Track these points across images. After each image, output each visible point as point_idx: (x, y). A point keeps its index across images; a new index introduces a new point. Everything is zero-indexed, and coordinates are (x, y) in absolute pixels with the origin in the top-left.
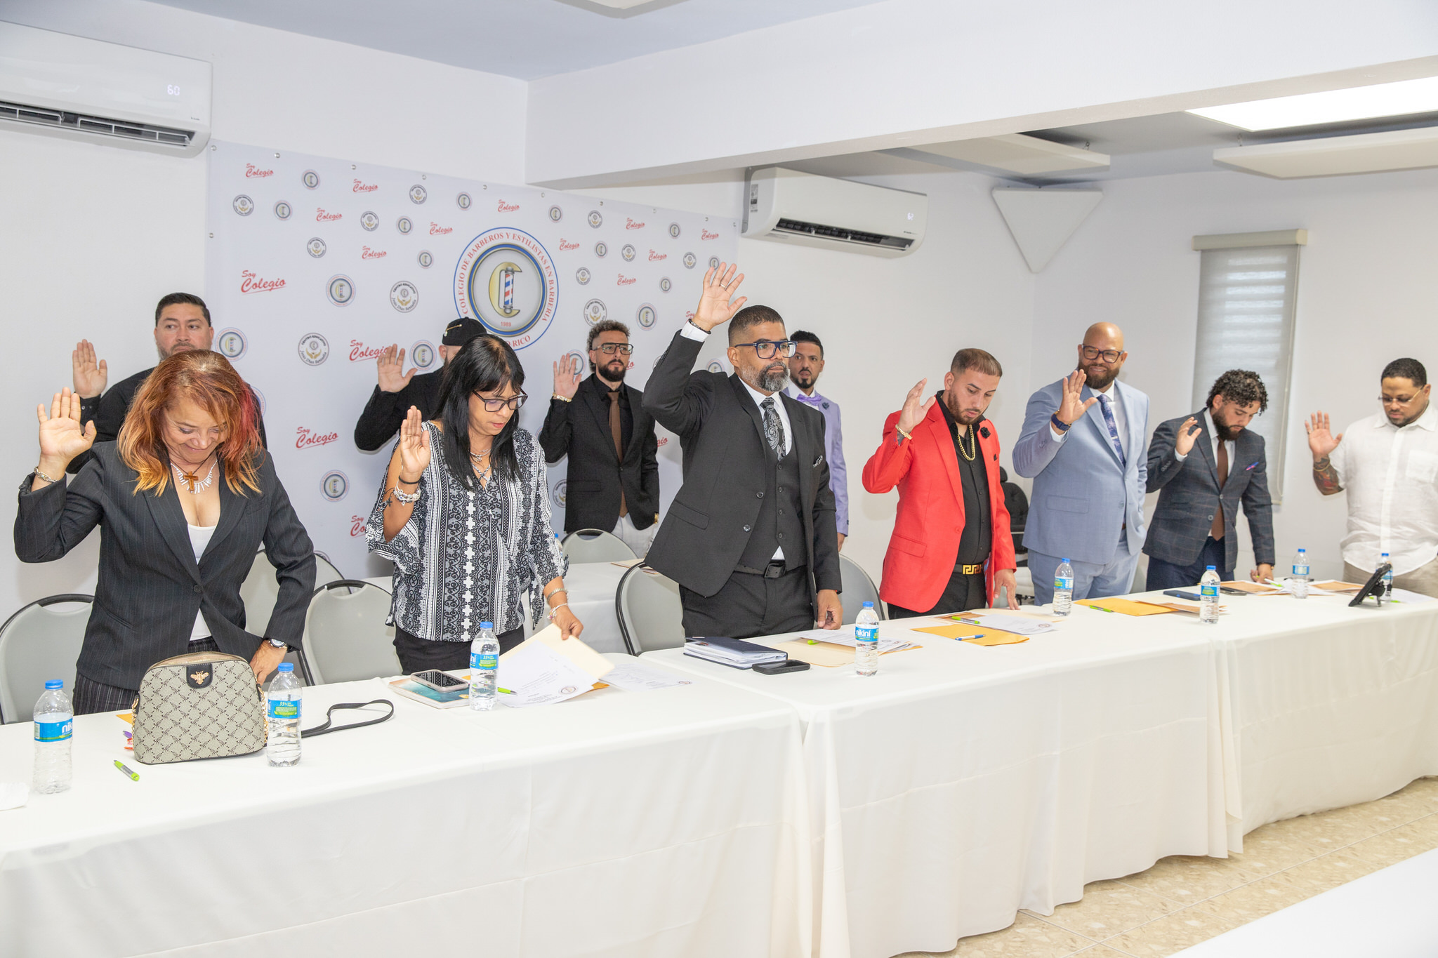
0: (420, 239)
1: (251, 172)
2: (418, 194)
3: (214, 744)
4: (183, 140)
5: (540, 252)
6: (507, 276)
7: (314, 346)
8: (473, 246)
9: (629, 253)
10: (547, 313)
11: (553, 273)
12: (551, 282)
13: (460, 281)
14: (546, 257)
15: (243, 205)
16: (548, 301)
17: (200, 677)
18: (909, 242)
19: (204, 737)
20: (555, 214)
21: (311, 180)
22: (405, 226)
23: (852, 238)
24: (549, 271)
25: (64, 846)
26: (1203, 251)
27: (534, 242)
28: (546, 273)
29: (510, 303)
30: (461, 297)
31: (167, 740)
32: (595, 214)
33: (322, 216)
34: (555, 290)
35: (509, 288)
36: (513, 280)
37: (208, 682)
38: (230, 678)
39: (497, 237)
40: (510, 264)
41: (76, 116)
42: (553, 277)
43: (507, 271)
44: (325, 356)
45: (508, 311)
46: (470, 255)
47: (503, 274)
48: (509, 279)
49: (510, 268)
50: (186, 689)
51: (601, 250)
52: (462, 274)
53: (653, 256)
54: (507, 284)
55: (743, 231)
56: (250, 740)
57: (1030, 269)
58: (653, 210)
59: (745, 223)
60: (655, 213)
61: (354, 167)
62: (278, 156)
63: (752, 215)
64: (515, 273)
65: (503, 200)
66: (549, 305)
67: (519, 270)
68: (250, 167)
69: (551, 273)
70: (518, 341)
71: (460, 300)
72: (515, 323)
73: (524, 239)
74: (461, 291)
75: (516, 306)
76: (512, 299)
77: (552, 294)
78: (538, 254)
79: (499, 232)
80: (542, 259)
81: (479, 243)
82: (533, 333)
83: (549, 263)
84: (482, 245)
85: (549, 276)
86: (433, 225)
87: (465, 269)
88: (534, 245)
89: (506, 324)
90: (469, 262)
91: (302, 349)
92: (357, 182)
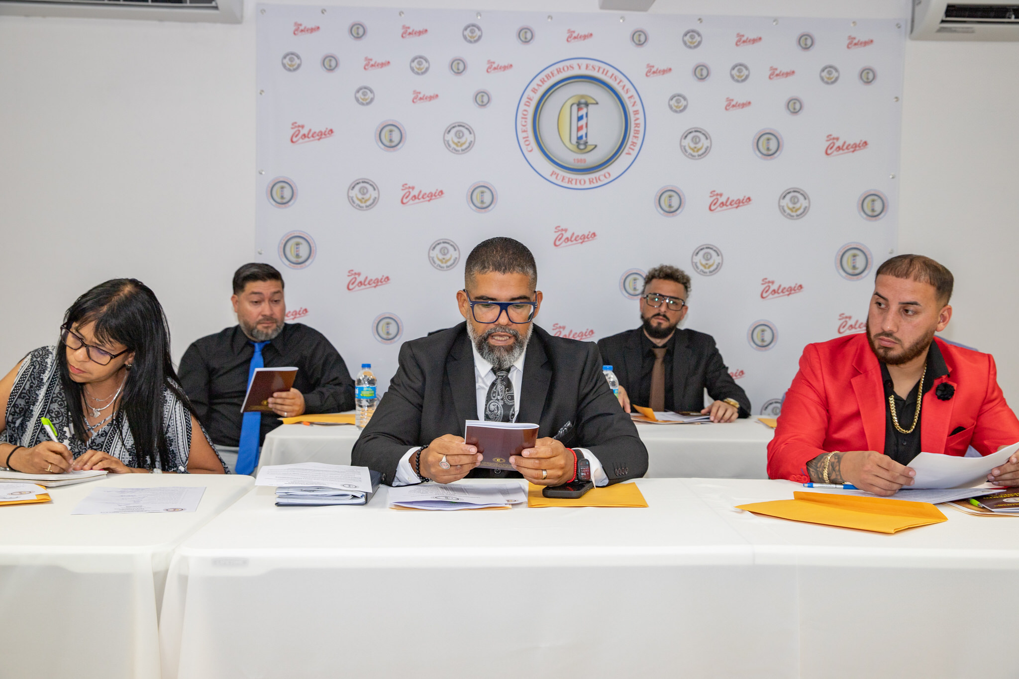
0: (476, 79)
1: (299, 30)
2: (472, 34)
5: (621, 81)
6: (579, 109)
7: (363, 191)
8: (537, 81)
9: (740, 73)
10: (632, 147)
11: (638, 102)
12: (636, 112)
14: (629, 86)
15: (292, 62)
16: (632, 134)
20: (639, 38)
21: (357, 31)
22: (458, 67)
24: (632, 100)
27: (612, 71)
28: (629, 103)
29: (584, 138)
30: (525, 135)
32: (691, 33)
33: (369, 64)
34: (641, 121)
35: (583, 122)
36: (587, 114)
39: (566, 69)
40: (583, 96)
42: (639, 107)
43: (579, 104)
44: (375, 200)
45: (582, 147)
46: (534, 91)
47: (575, 108)
48: (583, 112)
49: (583, 101)
51: (701, 73)
52: (525, 110)
53: (774, 74)
54: (580, 118)
55: (911, 31)
58: (774, 21)
59: (913, 21)
60: (777, 24)
61: (401, 13)
62: (324, 11)
63: (917, 9)
64: (590, 107)
65: (572, 30)
66: (634, 138)
67: (595, 102)
68: (298, 25)
69: (635, 102)
70: (596, 178)
71: (524, 138)
72: (591, 159)
73: (599, 68)
74: (524, 128)
75: (591, 141)
76: (586, 134)
77: (637, 125)
78: (619, 83)
79: (568, 63)
80: (623, 88)
81: (546, 76)
82: (614, 169)
83: (632, 92)
84: (548, 79)
85: (633, 105)
86: (491, 63)
87: (528, 106)
88: (613, 75)
89: (579, 161)
90: (533, 97)
91: (351, 195)
92: (406, 28)
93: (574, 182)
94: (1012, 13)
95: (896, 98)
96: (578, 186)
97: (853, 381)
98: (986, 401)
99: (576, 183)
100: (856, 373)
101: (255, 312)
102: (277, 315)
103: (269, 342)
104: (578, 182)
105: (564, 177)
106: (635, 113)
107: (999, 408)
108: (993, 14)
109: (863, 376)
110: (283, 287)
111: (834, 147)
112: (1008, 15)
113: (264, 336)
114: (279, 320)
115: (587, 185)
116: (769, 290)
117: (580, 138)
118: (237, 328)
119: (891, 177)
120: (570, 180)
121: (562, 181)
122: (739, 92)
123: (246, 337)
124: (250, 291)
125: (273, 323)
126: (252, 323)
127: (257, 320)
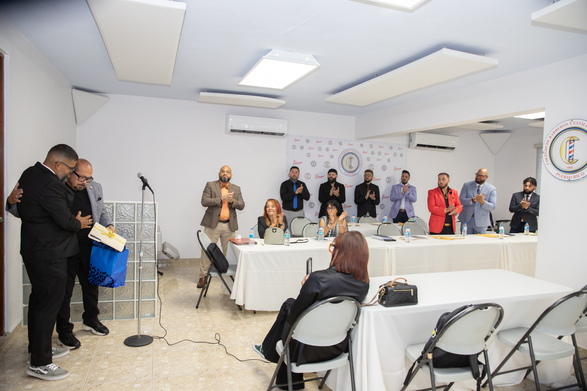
0: (331, 152)
1: (296, 140)
2: (330, 143)
3: (276, 242)
4: (282, 135)
5: (358, 154)
7: (308, 176)
8: (342, 153)
9: (380, 153)
12: (361, 161)
13: (339, 161)
15: (294, 147)
16: (360, 165)
17: (274, 231)
18: (454, 148)
19: (275, 241)
20: (362, 145)
21: (308, 141)
22: (327, 150)
23: (438, 148)
25: (252, 252)
26: (537, 148)
27: (356, 152)
28: (359, 159)
29: (351, 165)
31: (269, 241)
32: (371, 145)
33: (310, 148)
34: (362, 162)
35: (351, 162)
37: (276, 232)
38: (279, 231)
39: (348, 151)
41: (263, 132)
42: (361, 159)
43: (350, 158)
44: (310, 178)
45: (351, 167)
46: (342, 155)
48: (351, 160)
50: (272, 232)
51: (373, 153)
52: (340, 159)
53: (386, 154)
54: (350, 161)
55: (409, 147)
56: (282, 242)
57: (493, 154)
58: (386, 143)
61: (317, 138)
62: (301, 136)
63: (410, 144)
65: (349, 143)
67: (353, 158)
68: (296, 139)
70: (353, 174)
72: (352, 170)
73: (354, 151)
74: (340, 163)
82: (356, 172)
83: (360, 156)
84: (344, 153)
86: (334, 149)
89: (350, 170)
90: (342, 157)
91: (305, 176)
92: (317, 141)
94: (427, 146)
95: (406, 160)
111: (396, 169)
115: (351, 175)
116: (384, 197)
121: (348, 174)
122: (379, 157)
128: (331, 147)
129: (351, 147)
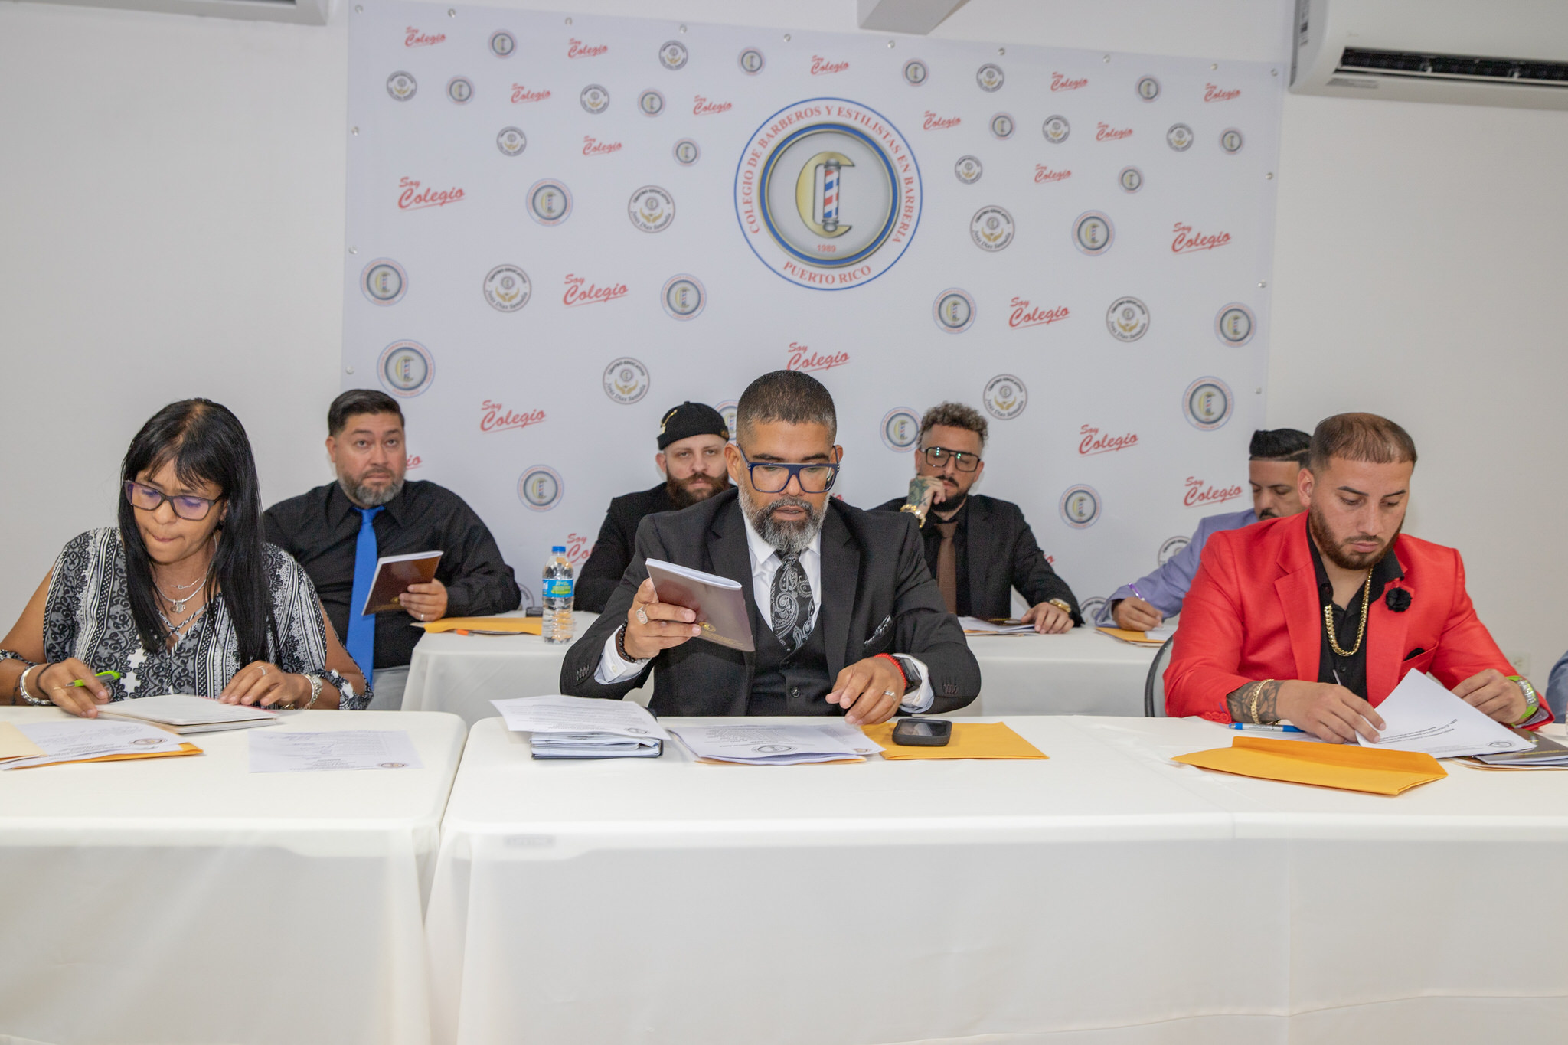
0: (678, 123)
1: (414, 38)
2: (674, 55)
5: (888, 134)
6: (827, 173)
7: (507, 283)
8: (767, 129)
9: (1056, 129)
10: (902, 230)
11: (912, 166)
12: (909, 180)
13: (745, 183)
14: (899, 141)
15: (402, 87)
16: (903, 211)
20: (915, 73)
21: (503, 45)
22: (652, 104)
24: (904, 163)
27: (875, 119)
28: (898, 168)
29: (834, 216)
30: (747, 207)
32: (989, 69)
33: (519, 94)
34: (916, 193)
35: (832, 192)
36: (838, 180)
39: (809, 113)
40: (832, 155)
42: (912, 173)
43: (827, 165)
44: (525, 298)
45: (830, 228)
46: (763, 143)
47: (821, 170)
48: (833, 177)
49: (833, 161)
52: (749, 172)
53: (1104, 133)
54: (828, 186)
55: (1292, 82)
58: (1105, 57)
59: (1294, 67)
60: (1108, 61)
61: (569, 21)
62: (452, 13)
63: (1301, 51)
64: (843, 169)
65: (820, 56)
66: (905, 218)
67: (850, 163)
68: (412, 31)
69: (907, 166)
70: (849, 274)
71: (747, 212)
72: (844, 246)
73: (858, 114)
74: (747, 197)
75: (844, 220)
76: (837, 209)
77: (910, 199)
78: (885, 137)
79: (812, 105)
80: (891, 145)
81: (780, 122)
82: (876, 262)
83: (905, 151)
84: (783, 128)
85: (905, 170)
86: (700, 100)
87: (754, 165)
88: (877, 124)
89: (826, 248)
90: (761, 153)
91: (488, 288)
92: (575, 43)
93: (818, 279)
94: (1428, 64)
95: (1270, 174)
96: (824, 285)
97: (1278, 584)
98: (1454, 614)
99: (821, 281)
100: (1282, 572)
101: (360, 459)
102: (394, 466)
103: (383, 508)
104: (824, 279)
105: (803, 271)
106: (907, 181)
107: (1469, 624)
108: (1402, 64)
109: (1290, 576)
110: (403, 423)
111: (1184, 240)
112: (1422, 66)
113: (373, 495)
114: (396, 472)
115: (837, 284)
116: (1091, 442)
117: (828, 215)
118: (333, 487)
119: (1260, 285)
120: (813, 275)
121: (801, 277)
122: (1055, 158)
123: (349, 501)
124: (354, 429)
125: (388, 477)
126: (356, 475)
127: (364, 472)
128: (676, 88)
129: (828, 85)
